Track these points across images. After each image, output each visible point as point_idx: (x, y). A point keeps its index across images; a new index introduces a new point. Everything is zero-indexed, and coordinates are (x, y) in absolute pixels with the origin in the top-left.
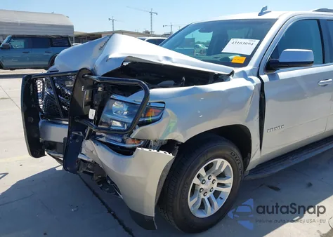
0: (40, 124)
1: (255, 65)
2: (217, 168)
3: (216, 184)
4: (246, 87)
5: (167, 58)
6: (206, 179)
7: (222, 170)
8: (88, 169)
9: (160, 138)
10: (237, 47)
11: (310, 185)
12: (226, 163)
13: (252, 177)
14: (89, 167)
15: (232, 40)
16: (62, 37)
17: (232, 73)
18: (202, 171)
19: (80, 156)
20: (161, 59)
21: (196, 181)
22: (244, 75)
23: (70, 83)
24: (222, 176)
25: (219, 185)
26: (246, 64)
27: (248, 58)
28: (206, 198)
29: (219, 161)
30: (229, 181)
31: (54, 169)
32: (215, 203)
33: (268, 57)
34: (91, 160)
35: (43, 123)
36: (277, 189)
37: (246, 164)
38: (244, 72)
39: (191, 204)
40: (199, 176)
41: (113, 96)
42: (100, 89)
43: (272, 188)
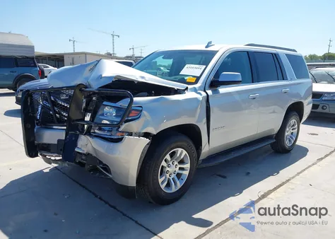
0: (35, 130)
1: (203, 83)
2: (178, 155)
3: (178, 168)
4: (196, 98)
5: (143, 77)
6: (171, 163)
7: (182, 157)
8: (82, 159)
9: (139, 131)
10: (190, 70)
11: (248, 173)
12: (185, 152)
13: (204, 166)
14: (84, 157)
15: (187, 66)
16: (27, 58)
17: (187, 88)
18: (168, 157)
19: (76, 150)
20: (138, 77)
21: (164, 163)
22: (195, 90)
23: (64, 95)
24: (182, 162)
25: (180, 169)
26: (196, 82)
27: (198, 79)
28: (171, 178)
29: (180, 150)
30: (187, 166)
31: (41, 171)
32: (178, 182)
33: (211, 77)
34: (85, 152)
35: (38, 129)
36: (224, 177)
37: (199, 154)
38: (195, 88)
39: (160, 180)
40: (165, 161)
41: (105, 103)
42: (94, 98)
43: (220, 176)
